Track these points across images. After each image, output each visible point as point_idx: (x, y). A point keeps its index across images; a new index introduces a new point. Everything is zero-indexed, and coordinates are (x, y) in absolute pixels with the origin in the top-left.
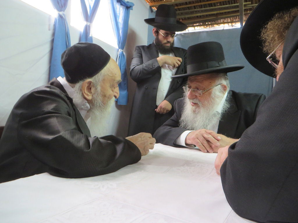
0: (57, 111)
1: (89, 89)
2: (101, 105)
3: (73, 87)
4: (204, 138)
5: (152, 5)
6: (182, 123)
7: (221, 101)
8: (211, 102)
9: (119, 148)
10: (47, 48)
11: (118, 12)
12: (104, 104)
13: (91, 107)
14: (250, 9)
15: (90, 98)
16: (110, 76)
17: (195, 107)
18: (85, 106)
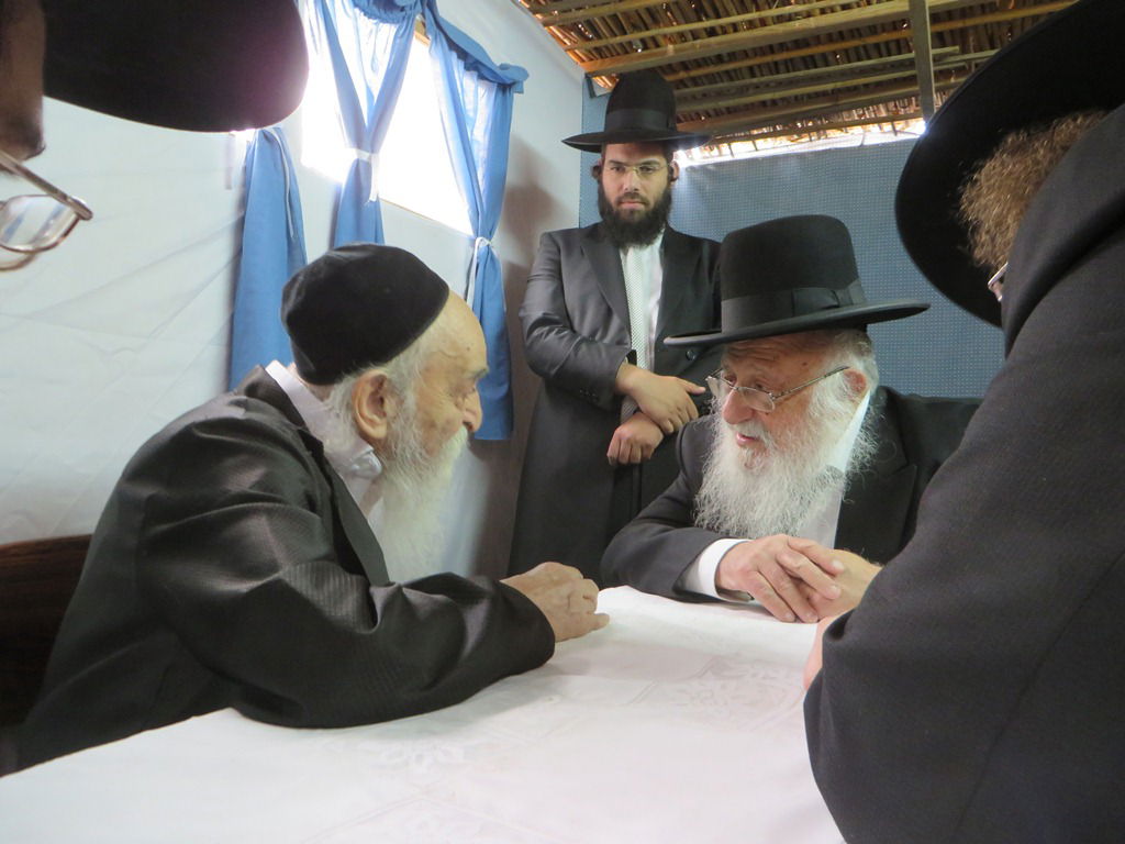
0: (272, 491)
1: (378, 401)
2: (418, 456)
3: (322, 399)
4: (782, 566)
5: (593, 69)
6: (707, 509)
7: (846, 428)
8: (810, 432)
9: (476, 619)
10: (220, 253)
11: (468, 105)
12: (427, 452)
13: (384, 467)
14: (960, 71)
15: (379, 432)
16: (449, 357)
17: (750, 453)
18: (366, 466)
